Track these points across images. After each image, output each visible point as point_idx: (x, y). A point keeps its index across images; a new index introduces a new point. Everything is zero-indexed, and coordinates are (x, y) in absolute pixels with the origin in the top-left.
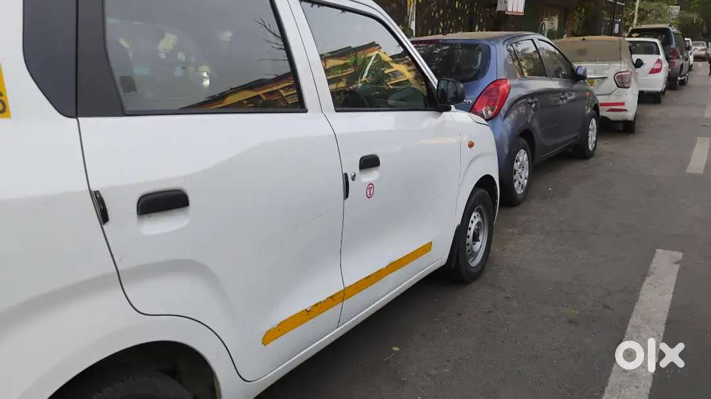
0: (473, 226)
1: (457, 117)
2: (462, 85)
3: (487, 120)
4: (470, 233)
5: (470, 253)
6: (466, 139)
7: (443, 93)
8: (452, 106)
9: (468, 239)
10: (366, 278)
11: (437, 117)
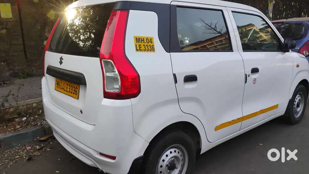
0: (297, 101)
1: (292, 55)
2: (295, 42)
3: (306, 57)
4: (296, 103)
5: (295, 112)
6: (296, 64)
7: (286, 45)
8: (290, 50)
9: (294, 106)
10: (251, 114)
11: (283, 54)
